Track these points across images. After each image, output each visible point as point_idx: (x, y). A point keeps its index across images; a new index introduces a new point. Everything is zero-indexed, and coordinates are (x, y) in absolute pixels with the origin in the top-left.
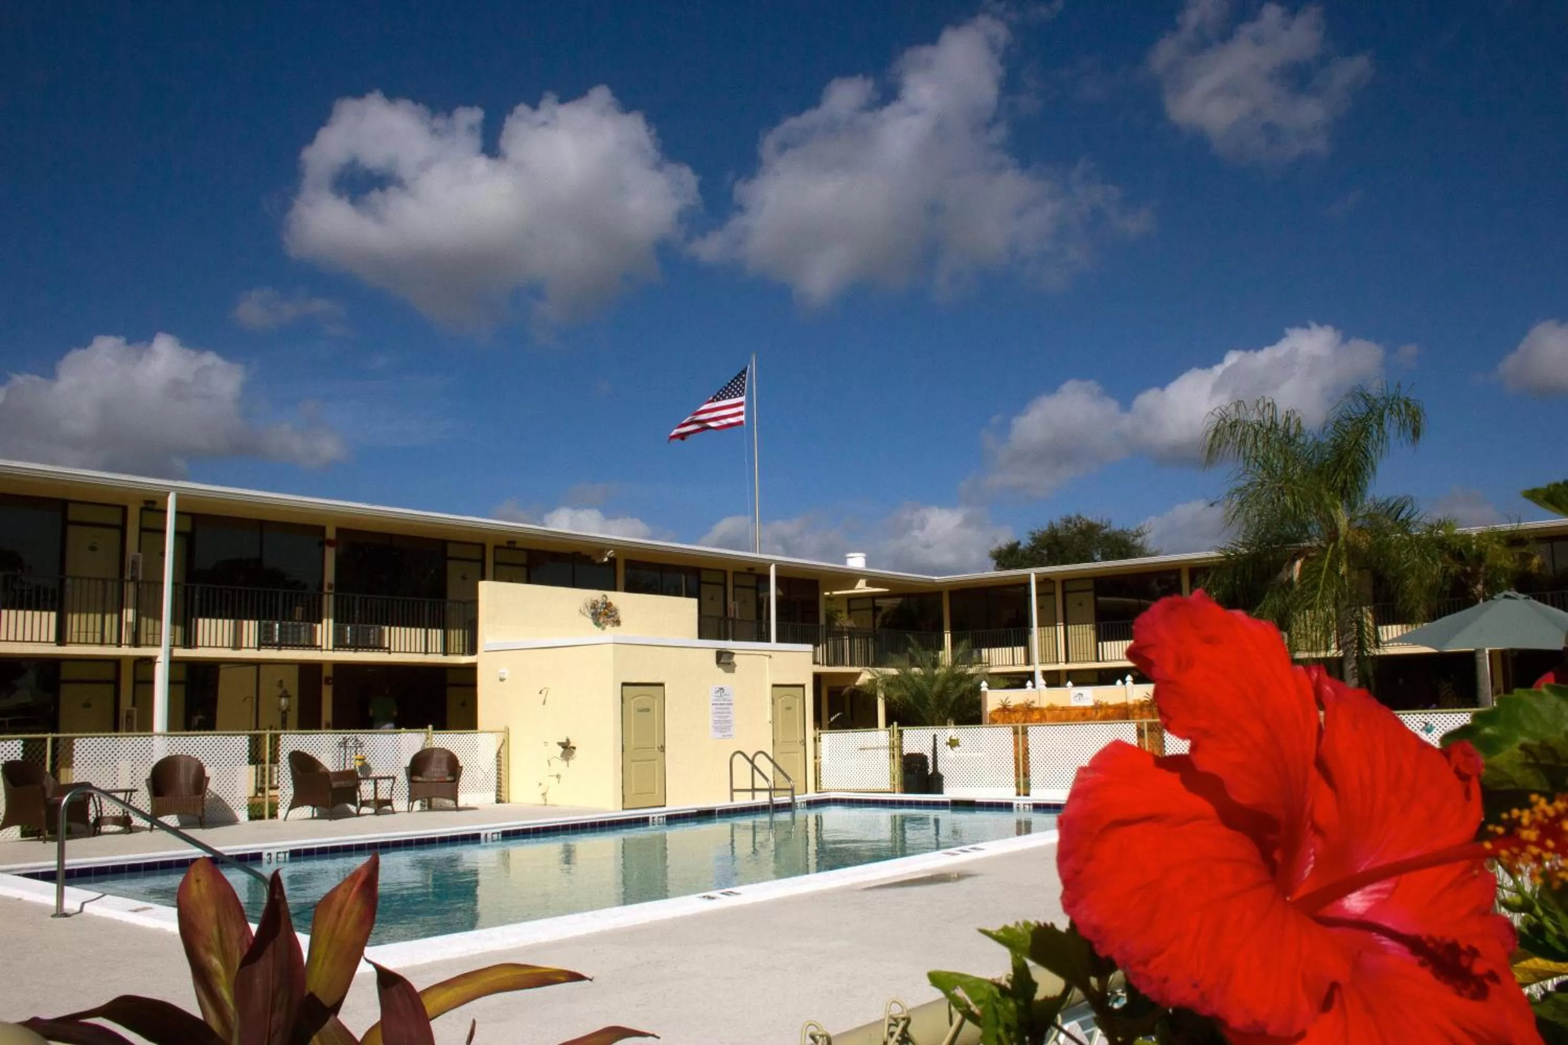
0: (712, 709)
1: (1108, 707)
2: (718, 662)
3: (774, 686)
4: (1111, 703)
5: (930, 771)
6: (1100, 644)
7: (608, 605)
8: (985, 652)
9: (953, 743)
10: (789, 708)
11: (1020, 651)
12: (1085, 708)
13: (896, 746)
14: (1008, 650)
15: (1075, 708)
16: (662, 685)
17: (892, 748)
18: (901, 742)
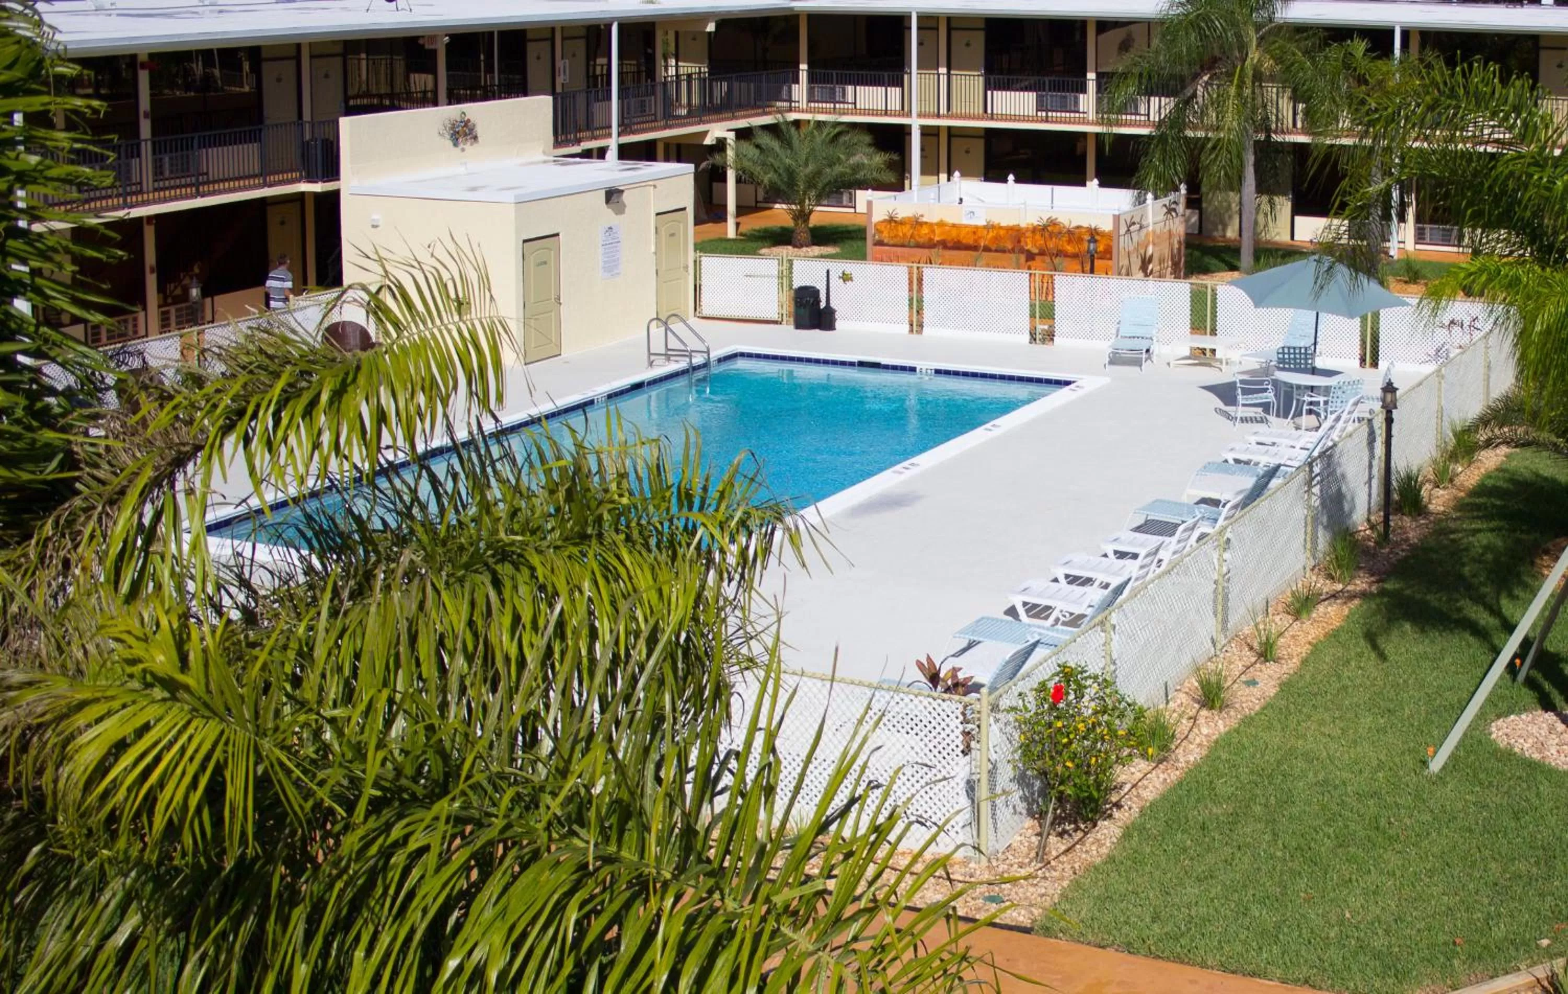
0: (601, 250)
1: (1001, 228)
2: (608, 201)
3: (658, 214)
4: (1004, 224)
5: (823, 305)
6: (989, 93)
7: (466, 123)
8: (850, 89)
9: (846, 278)
10: (672, 235)
11: (894, 92)
12: (977, 227)
13: (786, 274)
14: (881, 90)
15: (966, 226)
16: (557, 235)
17: (781, 277)
18: (791, 273)
